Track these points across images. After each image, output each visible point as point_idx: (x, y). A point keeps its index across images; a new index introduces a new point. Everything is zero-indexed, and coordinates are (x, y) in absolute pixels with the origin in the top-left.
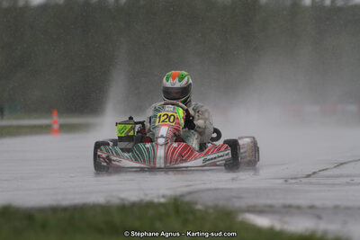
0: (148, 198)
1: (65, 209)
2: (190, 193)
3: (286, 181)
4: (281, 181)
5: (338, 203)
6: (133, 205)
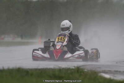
4: (115, 63)
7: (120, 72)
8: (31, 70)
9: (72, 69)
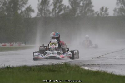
0: (59, 63)
1: (39, 66)
2: (69, 62)
4: (92, 58)
5: (105, 63)
6: (55, 65)
7: (95, 65)
8: (33, 66)
9: (62, 64)
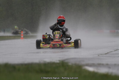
3: (99, 55)
5: (116, 63)
